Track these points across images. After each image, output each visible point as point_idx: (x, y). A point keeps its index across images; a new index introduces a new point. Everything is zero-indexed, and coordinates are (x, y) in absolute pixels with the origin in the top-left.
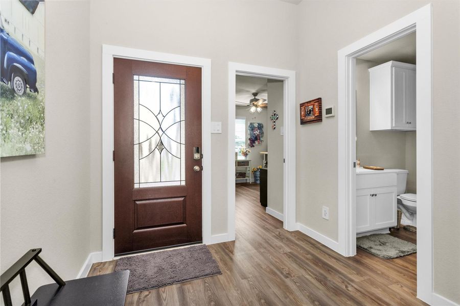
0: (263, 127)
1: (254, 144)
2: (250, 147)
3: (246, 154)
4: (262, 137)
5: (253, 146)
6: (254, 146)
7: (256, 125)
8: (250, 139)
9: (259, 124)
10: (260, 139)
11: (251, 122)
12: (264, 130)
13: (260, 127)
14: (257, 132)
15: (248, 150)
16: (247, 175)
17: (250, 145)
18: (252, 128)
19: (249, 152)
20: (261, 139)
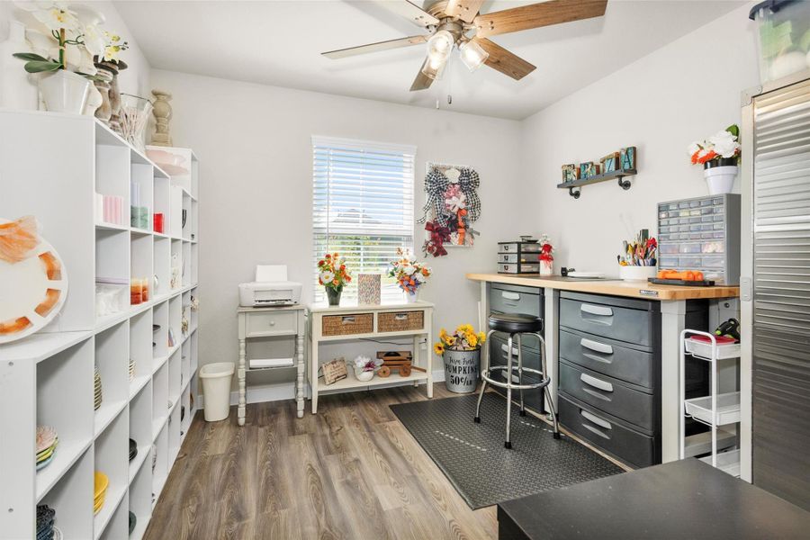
0: (476, 183)
1: (445, 245)
2: (431, 256)
3: (410, 284)
4: (475, 218)
5: (441, 252)
6: (444, 253)
7: (453, 176)
8: (429, 227)
9: (465, 173)
10: (466, 227)
11: (435, 164)
12: (481, 192)
13: (469, 182)
14: (457, 202)
15: (421, 265)
16: (416, 363)
17: (430, 249)
18: (437, 184)
19: (426, 274)
20: (471, 226)
